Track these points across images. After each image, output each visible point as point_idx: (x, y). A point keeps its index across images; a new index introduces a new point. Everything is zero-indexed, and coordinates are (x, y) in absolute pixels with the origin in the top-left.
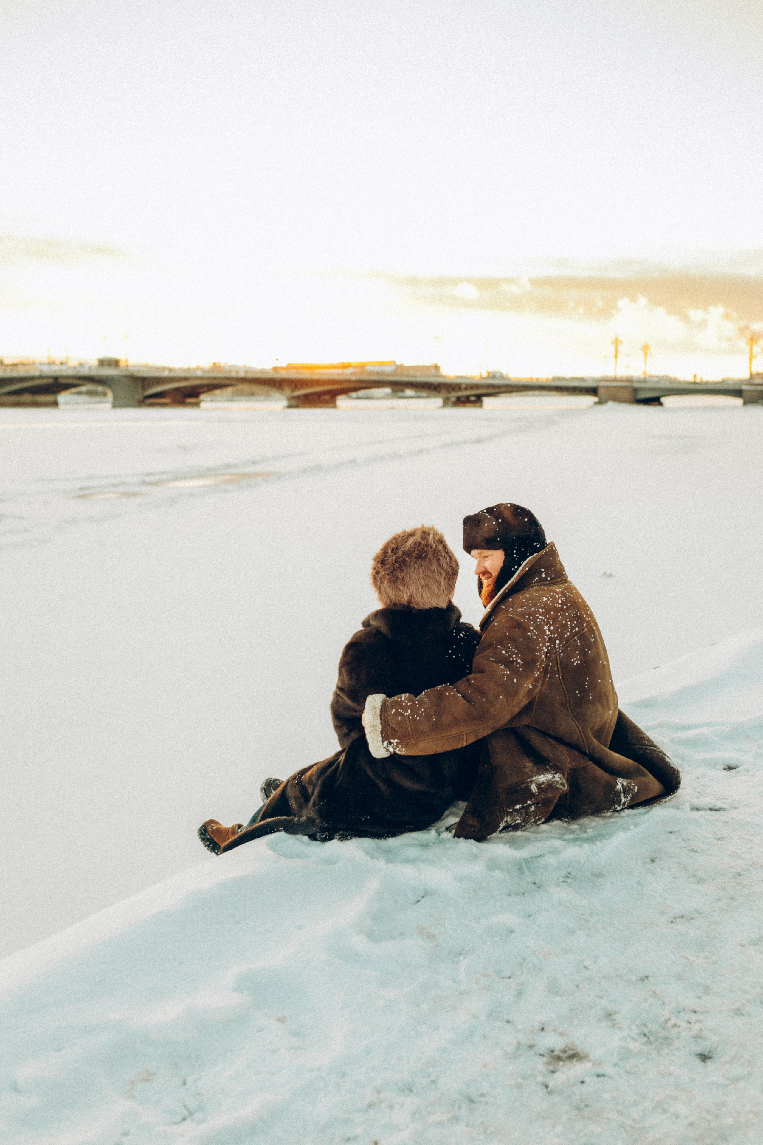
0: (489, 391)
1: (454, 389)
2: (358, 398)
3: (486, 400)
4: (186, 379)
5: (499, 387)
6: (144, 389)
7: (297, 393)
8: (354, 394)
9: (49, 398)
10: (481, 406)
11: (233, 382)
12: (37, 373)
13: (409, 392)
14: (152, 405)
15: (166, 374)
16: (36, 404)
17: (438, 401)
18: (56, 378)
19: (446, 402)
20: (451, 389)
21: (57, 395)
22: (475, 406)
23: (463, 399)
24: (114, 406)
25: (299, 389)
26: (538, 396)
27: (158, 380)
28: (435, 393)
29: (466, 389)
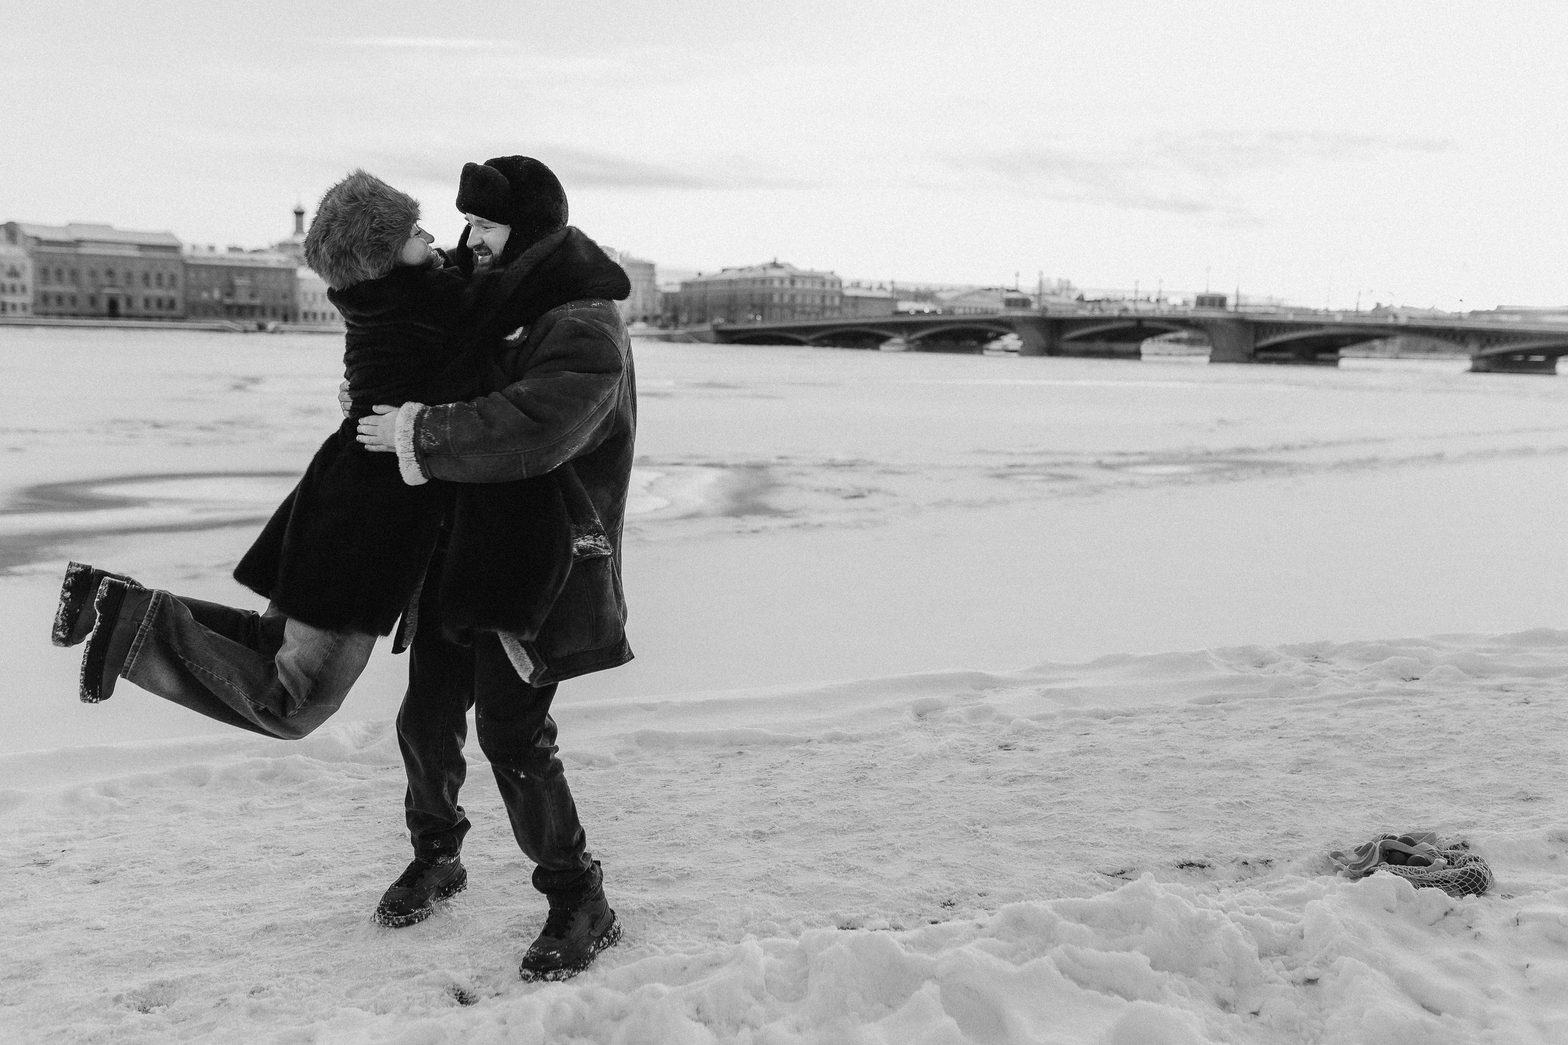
4: (1319, 326)
6: (1257, 338)
7: (1488, 351)
9: (1131, 347)
11: (1391, 332)
12: (1116, 313)
14: (1267, 361)
15: (1290, 318)
16: (1111, 355)
18: (1140, 320)
21: (1140, 343)
24: (1212, 361)
25: (1492, 346)
27: (1280, 327)
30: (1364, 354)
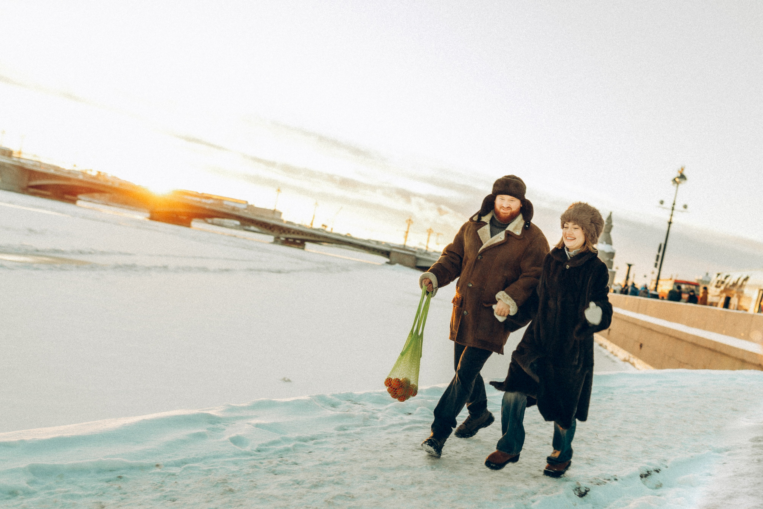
0: (312, 238)
1: (284, 232)
2: (213, 224)
3: (308, 245)
4: (69, 179)
5: (319, 236)
6: (30, 179)
8: (210, 220)
10: (303, 249)
13: (253, 228)
14: (34, 194)
15: (52, 171)
17: (271, 238)
19: (277, 241)
20: (282, 231)
22: (298, 248)
23: (290, 240)
26: (351, 250)
27: (45, 175)
28: (269, 231)
29: (294, 233)
30: (89, 199)
